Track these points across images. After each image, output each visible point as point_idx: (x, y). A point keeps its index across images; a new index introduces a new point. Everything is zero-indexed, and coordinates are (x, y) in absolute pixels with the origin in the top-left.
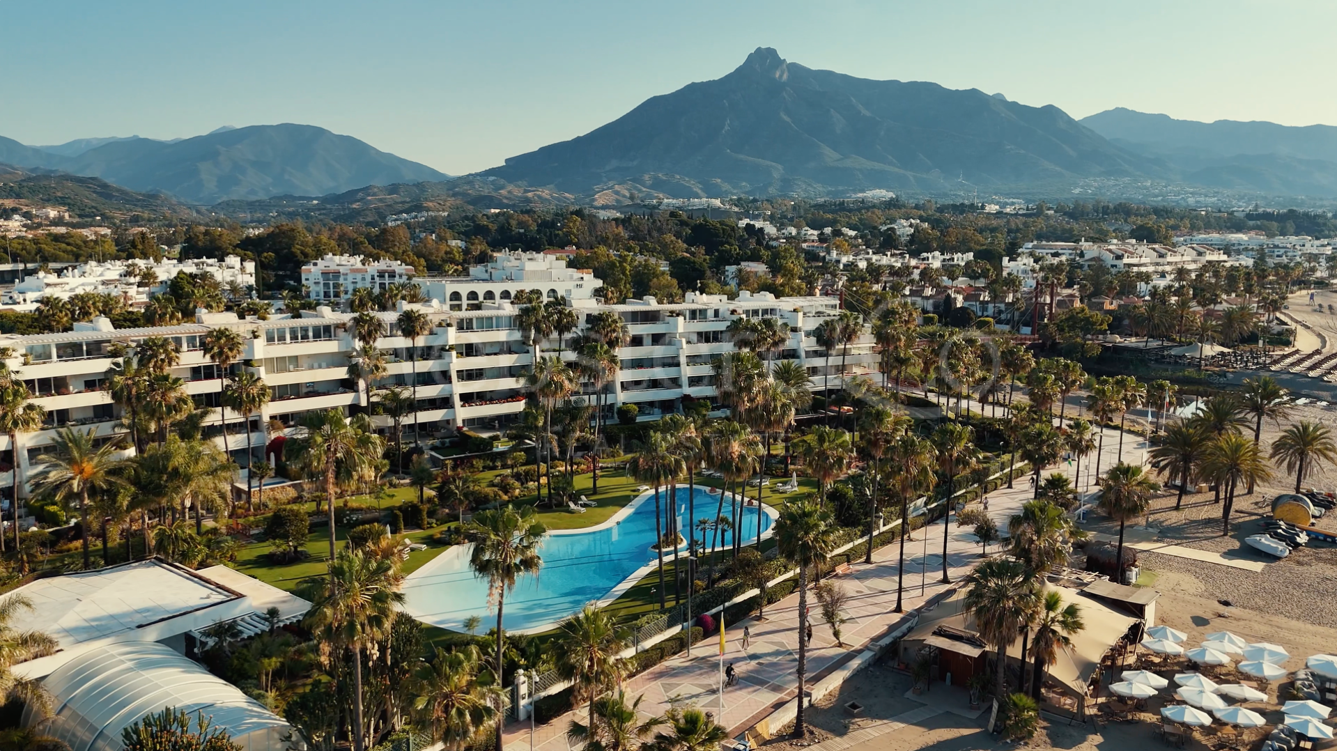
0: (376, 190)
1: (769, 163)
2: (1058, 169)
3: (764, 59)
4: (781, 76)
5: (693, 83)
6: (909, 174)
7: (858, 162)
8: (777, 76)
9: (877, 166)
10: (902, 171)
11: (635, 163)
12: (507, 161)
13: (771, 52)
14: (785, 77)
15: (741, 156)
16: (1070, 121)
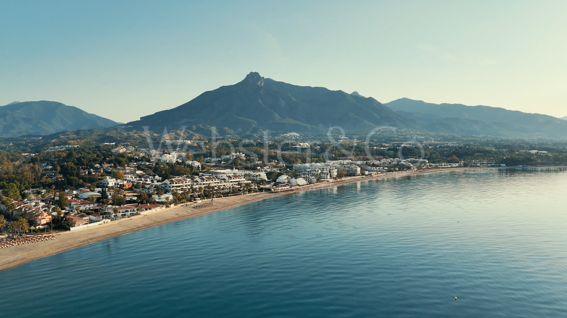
0: (68, 133)
1: (251, 120)
2: (370, 124)
3: (253, 77)
4: (261, 84)
5: (223, 86)
6: (309, 126)
7: (289, 121)
8: (259, 84)
9: (296, 122)
10: (306, 125)
11: (194, 120)
12: (141, 118)
13: (257, 74)
14: (263, 84)
15: (240, 118)
16: (379, 104)
